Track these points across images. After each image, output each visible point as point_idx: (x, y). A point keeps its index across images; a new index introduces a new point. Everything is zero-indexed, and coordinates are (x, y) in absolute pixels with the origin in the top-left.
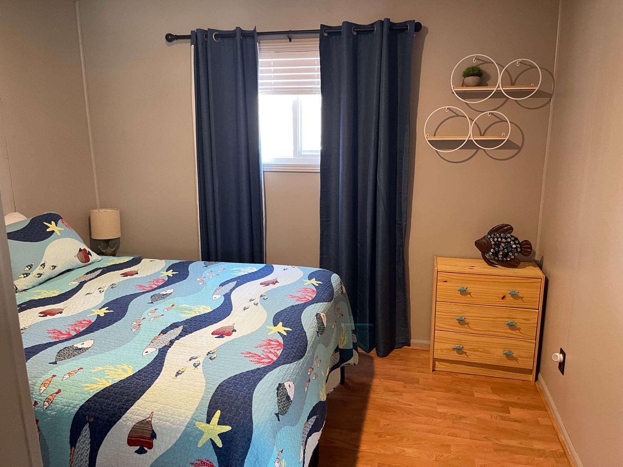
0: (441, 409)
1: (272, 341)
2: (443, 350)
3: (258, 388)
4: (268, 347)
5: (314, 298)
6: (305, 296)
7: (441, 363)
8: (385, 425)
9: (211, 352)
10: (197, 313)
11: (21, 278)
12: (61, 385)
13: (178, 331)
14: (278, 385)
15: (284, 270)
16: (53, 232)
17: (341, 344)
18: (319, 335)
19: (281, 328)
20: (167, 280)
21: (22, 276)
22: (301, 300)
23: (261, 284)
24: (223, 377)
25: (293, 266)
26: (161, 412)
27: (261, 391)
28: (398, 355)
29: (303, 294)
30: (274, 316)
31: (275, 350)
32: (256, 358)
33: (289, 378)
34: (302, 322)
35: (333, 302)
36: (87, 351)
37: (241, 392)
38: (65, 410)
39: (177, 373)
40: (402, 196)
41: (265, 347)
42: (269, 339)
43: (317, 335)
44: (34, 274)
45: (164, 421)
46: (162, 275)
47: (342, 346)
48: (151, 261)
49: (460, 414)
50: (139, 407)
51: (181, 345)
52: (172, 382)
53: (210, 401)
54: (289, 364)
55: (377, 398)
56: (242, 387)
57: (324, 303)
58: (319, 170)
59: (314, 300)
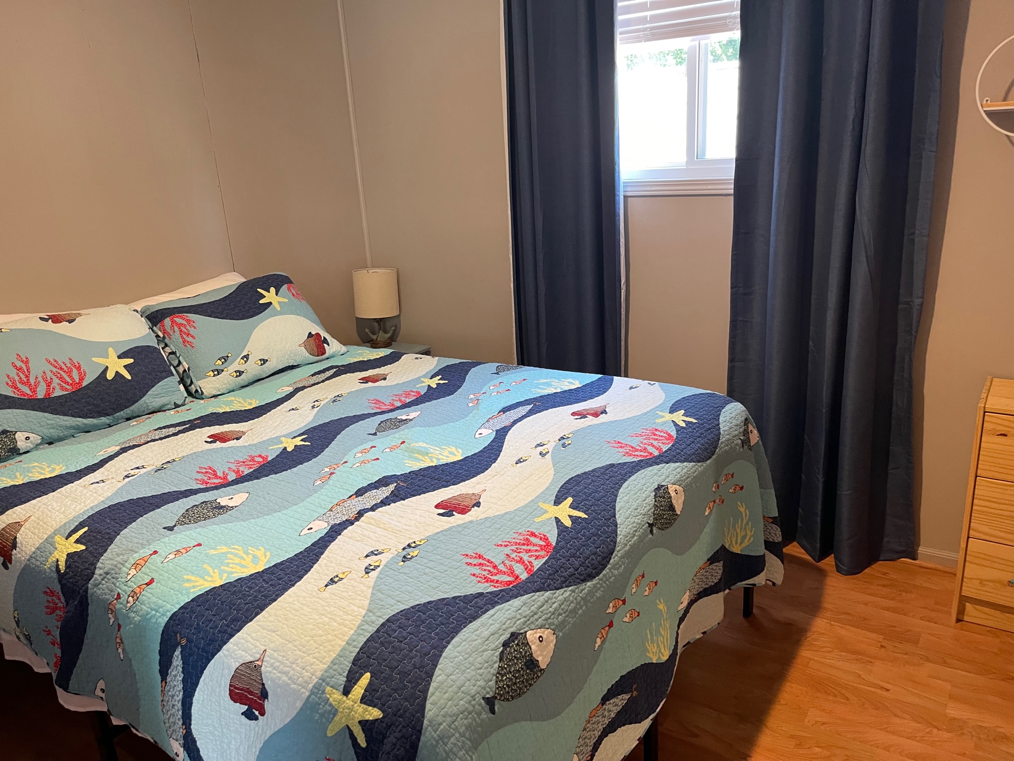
0: (954, 711)
1: (535, 536)
2: (985, 583)
3: (461, 637)
4: (521, 549)
5: (666, 451)
6: (646, 446)
7: (977, 607)
8: (817, 722)
9: (413, 545)
10: (433, 462)
11: (210, 376)
12: (157, 571)
13: (385, 492)
14: (509, 635)
15: (631, 388)
16: (270, 303)
17: (736, 543)
18: (654, 532)
19: (565, 512)
20: (422, 394)
21: (212, 374)
22: (634, 453)
23: (574, 414)
24: (404, 602)
25: (652, 383)
26: (278, 654)
27: (465, 645)
28: (885, 574)
29: (645, 441)
30: (565, 483)
31: (530, 556)
32: (485, 570)
33: (544, 622)
34: (617, 501)
35: (710, 463)
36: (229, 513)
37: (422, 641)
38: (151, 617)
39: (332, 579)
40: (917, 240)
41: (514, 548)
42: (531, 530)
43: (649, 531)
44: (230, 372)
45: (279, 672)
46: (420, 385)
47: (740, 548)
48: (417, 358)
49: (1000, 730)
50: (249, 635)
51: (372, 521)
52: (314, 597)
53: (358, 649)
54: (552, 592)
55: (813, 659)
56: (430, 630)
57: (685, 464)
58: (731, 189)
59: (662, 456)
